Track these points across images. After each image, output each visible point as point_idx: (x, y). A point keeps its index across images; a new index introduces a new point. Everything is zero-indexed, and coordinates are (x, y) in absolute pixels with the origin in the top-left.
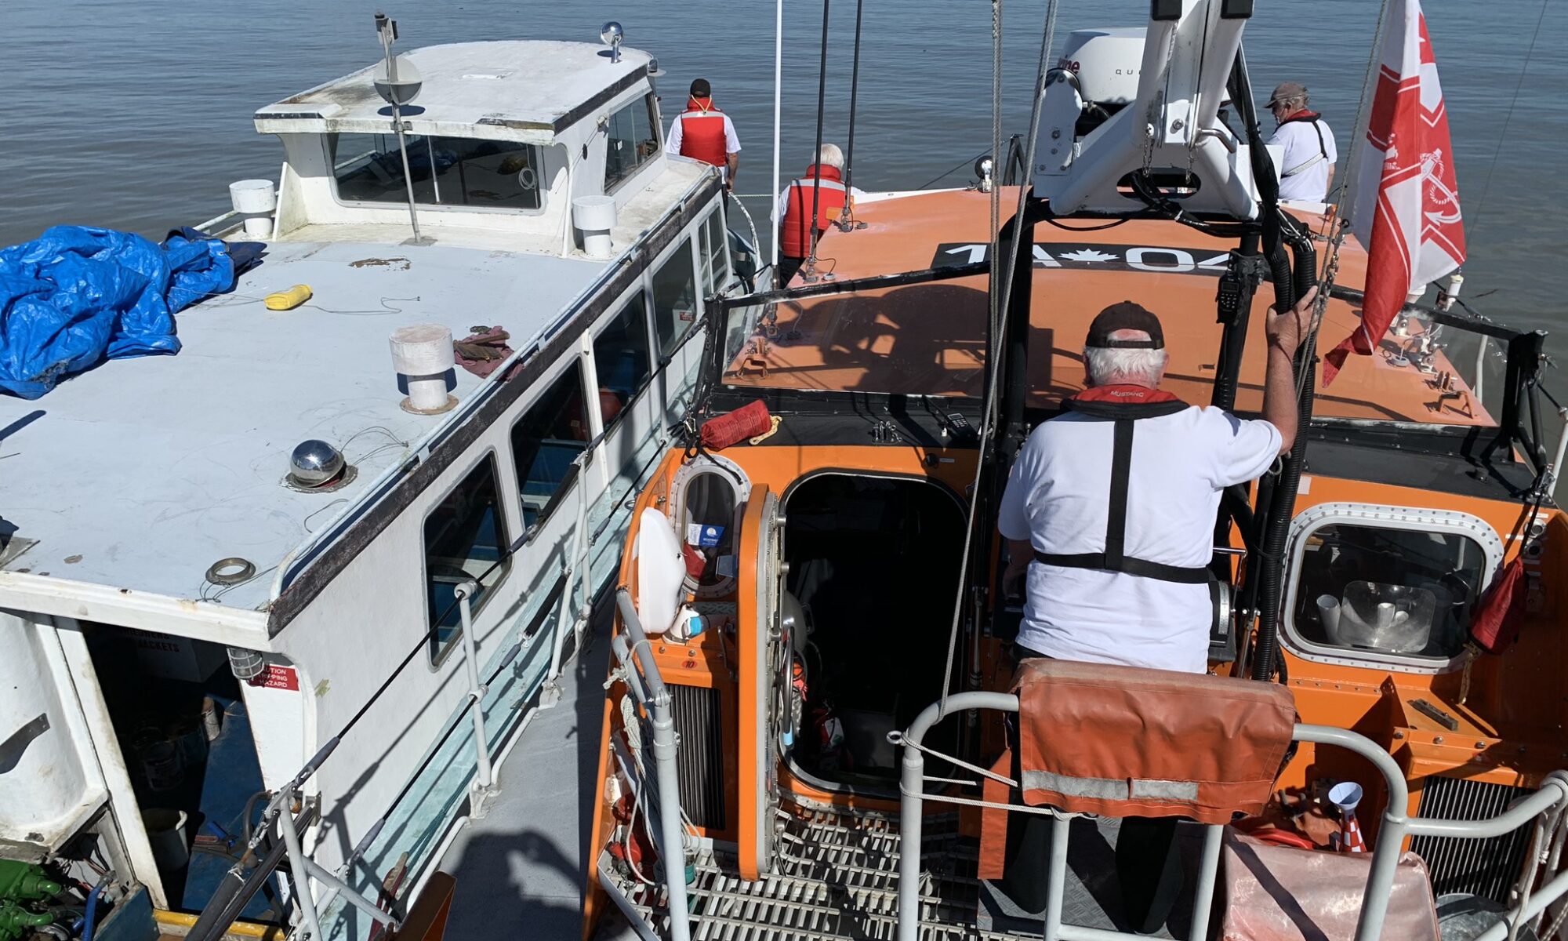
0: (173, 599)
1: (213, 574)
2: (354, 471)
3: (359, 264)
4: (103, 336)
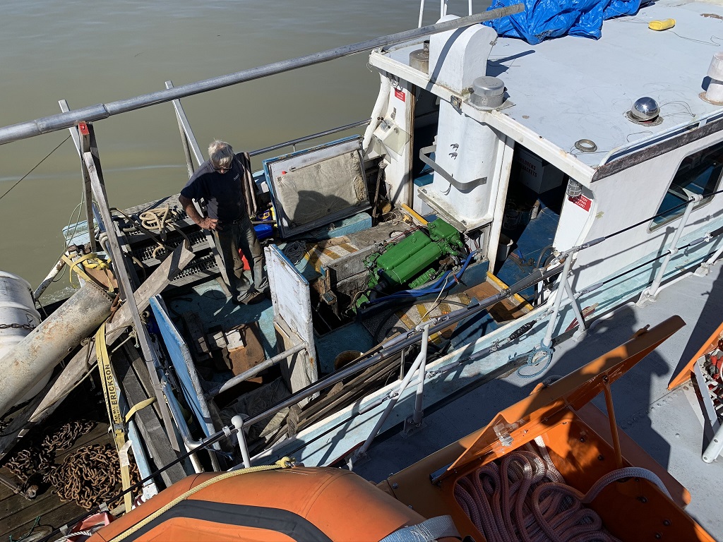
0: (559, 148)
1: (578, 145)
2: (661, 120)
3: (706, 15)
4: (571, 23)
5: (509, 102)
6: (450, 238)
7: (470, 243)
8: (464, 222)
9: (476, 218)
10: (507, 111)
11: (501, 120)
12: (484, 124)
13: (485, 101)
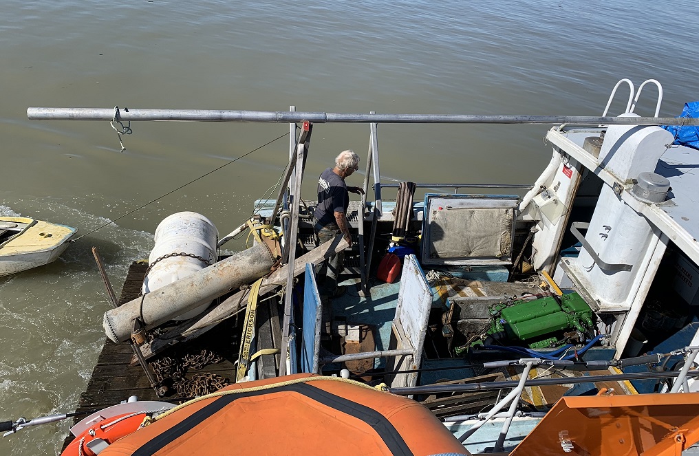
5: (672, 202)
6: (581, 314)
7: (601, 326)
8: (599, 301)
9: (612, 301)
10: (666, 208)
11: (659, 215)
12: (640, 214)
13: (646, 194)
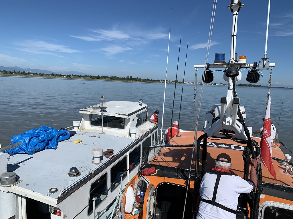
0: (41, 194)
1: (50, 191)
2: (80, 174)
3: (91, 136)
4: (45, 145)
5: (20, 180)
10: (18, 184)
11: (15, 189)
12: (8, 192)
13: (7, 183)
